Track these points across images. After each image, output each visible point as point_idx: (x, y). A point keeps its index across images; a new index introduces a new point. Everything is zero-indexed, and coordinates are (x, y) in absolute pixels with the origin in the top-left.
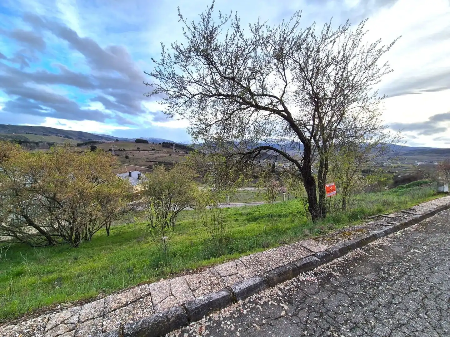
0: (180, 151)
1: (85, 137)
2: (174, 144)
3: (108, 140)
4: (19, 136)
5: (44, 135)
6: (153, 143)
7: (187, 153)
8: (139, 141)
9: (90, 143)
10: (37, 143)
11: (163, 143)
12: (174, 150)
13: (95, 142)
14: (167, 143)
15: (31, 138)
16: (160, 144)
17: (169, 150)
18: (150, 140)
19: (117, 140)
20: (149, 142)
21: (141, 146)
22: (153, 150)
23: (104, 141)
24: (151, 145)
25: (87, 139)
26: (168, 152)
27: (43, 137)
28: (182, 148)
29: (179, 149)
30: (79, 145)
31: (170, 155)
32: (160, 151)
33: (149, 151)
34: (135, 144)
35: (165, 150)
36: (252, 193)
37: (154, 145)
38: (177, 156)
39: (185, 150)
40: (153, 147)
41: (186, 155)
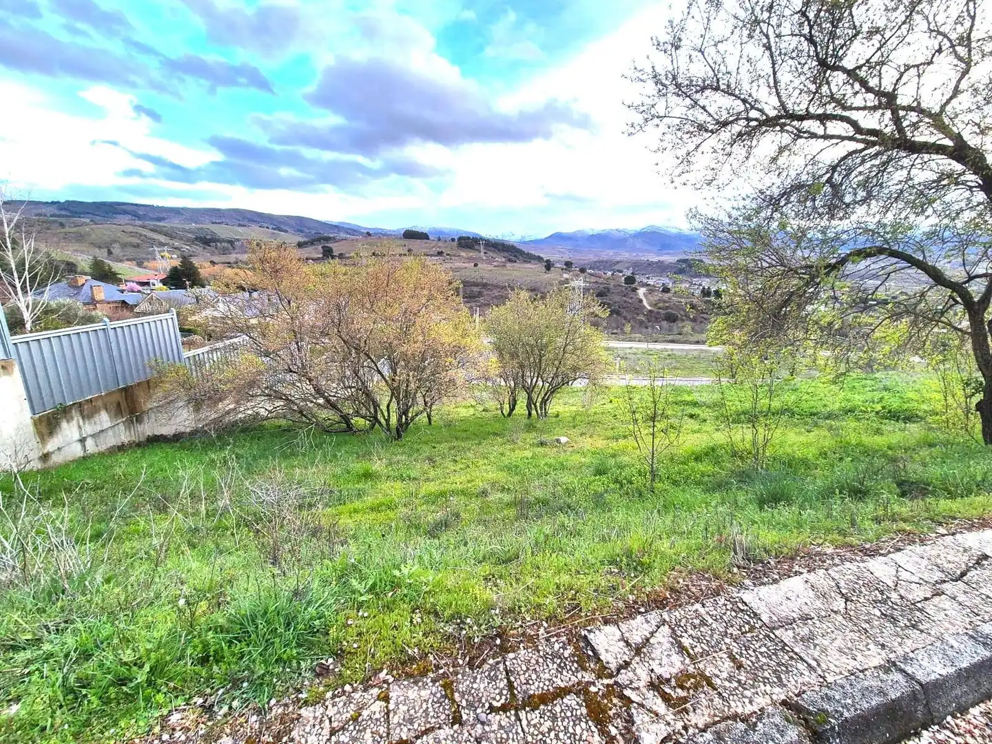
0: (494, 255)
1: (309, 228)
2: (482, 239)
3: (349, 234)
4: (202, 229)
5: (240, 225)
6: (439, 240)
7: (510, 261)
8: (410, 235)
9: (319, 240)
10: (231, 242)
11: (460, 239)
12: (482, 254)
13: (327, 239)
14: (468, 238)
15: (222, 231)
16: (453, 240)
17: (472, 254)
18: (431, 234)
19: (369, 234)
20: (430, 237)
21: (415, 244)
22: (440, 253)
23: (343, 235)
24: (434, 244)
25: (313, 232)
26: (470, 259)
27: (240, 229)
28: (499, 250)
29: (493, 251)
30: (300, 245)
31: (476, 265)
32: (454, 256)
33: (431, 255)
34: (403, 241)
35: (463, 254)
36: (669, 355)
37: (440, 244)
38: (490, 267)
39: (506, 254)
40: (439, 247)
41: (509, 265)
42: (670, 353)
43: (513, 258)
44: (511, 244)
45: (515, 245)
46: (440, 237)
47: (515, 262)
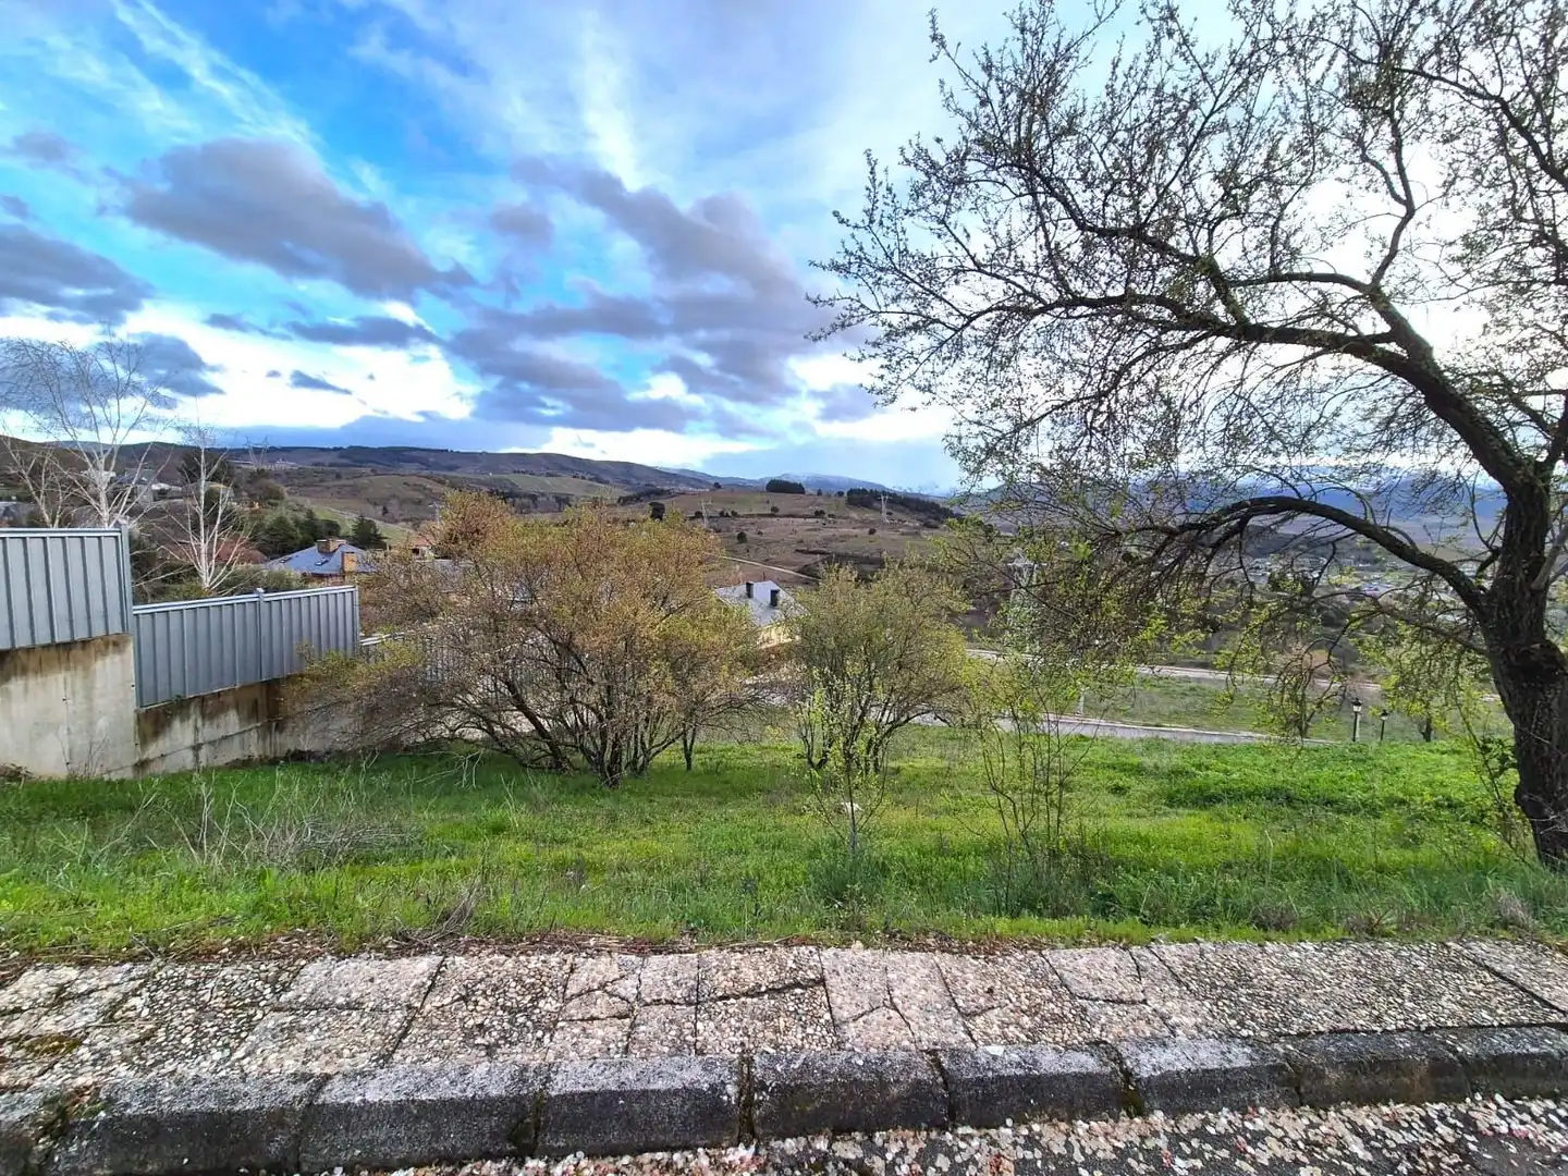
0: (903, 517)
1: (637, 478)
2: (884, 493)
3: (693, 486)
4: (501, 480)
5: (549, 475)
6: (819, 493)
7: (927, 526)
8: (778, 487)
9: (649, 494)
10: (533, 497)
11: (851, 492)
12: (884, 515)
13: (660, 493)
14: (864, 490)
15: (525, 483)
16: (841, 494)
17: (869, 515)
18: (808, 485)
19: (717, 486)
20: (806, 490)
21: (784, 502)
22: (819, 514)
23: (682, 487)
24: (811, 499)
25: (643, 483)
26: (864, 523)
27: (548, 481)
28: (911, 510)
29: (901, 511)
30: (624, 501)
31: (872, 532)
32: (840, 517)
33: (805, 517)
34: (765, 497)
35: (854, 515)
36: (1192, 689)
37: (820, 500)
38: (896, 536)
39: (922, 516)
40: (819, 505)
41: (925, 532)
42: (1193, 684)
43: (933, 522)
44: (931, 499)
45: (938, 501)
46: (823, 489)
47: (936, 527)
